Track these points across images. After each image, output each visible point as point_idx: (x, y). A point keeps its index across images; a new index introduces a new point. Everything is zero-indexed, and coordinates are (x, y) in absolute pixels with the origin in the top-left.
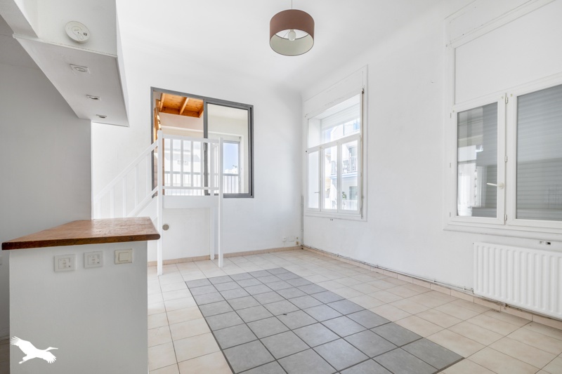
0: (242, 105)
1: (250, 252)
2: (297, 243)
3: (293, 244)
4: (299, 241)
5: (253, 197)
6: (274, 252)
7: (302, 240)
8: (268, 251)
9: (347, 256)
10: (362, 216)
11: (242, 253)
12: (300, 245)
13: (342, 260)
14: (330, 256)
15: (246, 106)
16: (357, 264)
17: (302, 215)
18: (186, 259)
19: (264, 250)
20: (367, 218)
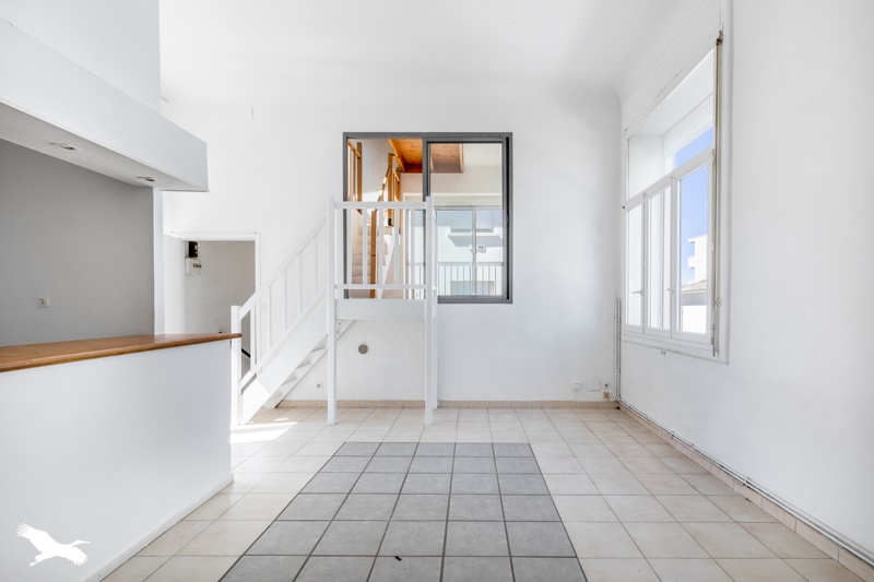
0: (490, 135)
1: (503, 402)
2: (607, 395)
3: (598, 397)
4: (612, 392)
5: (511, 302)
6: (554, 408)
7: (618, 390)
8: (541, 406)
9: (690, 440)
10: (715, 351)
11: (489, 402)
12: (612, 399)
13: (678, 447)
14: (659, 434)
15: (499, 135)
16: (707, 466)
17: (619, 339)
18: (393, 402)
19: (532, 402)
20: (728, 354)
